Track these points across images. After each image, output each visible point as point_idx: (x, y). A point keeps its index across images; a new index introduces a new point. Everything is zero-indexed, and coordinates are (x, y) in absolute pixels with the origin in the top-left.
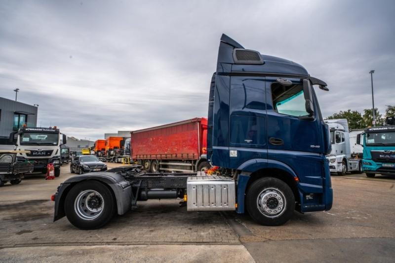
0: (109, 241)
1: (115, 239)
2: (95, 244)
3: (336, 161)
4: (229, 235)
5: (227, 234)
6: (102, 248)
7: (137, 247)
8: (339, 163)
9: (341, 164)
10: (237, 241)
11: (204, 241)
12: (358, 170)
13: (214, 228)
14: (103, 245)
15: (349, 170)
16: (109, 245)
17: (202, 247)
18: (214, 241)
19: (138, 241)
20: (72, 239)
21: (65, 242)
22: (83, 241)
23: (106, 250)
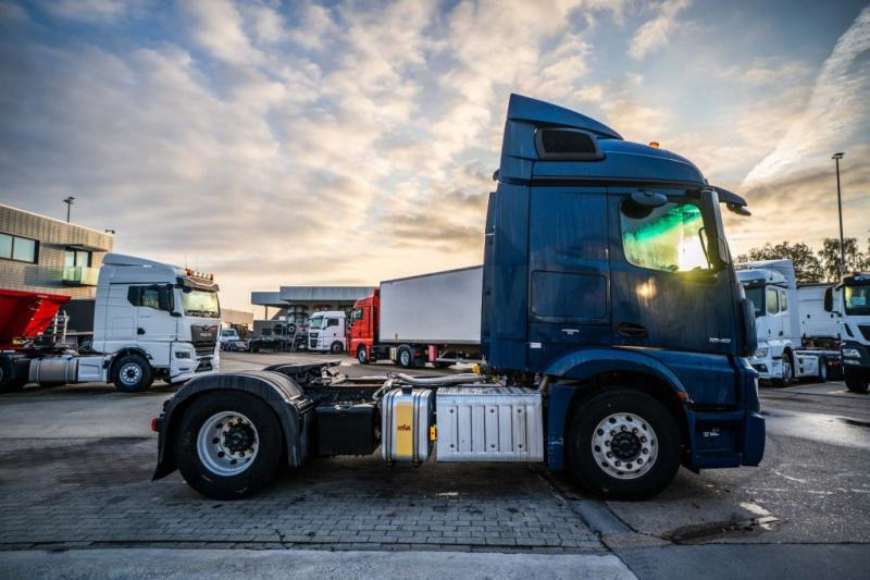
0: (299, 539)
1: (311, 534)
2: (269, 545)
3: (769, 355)
4: (573, 528)
5: (567, 525)
6: (288, 557)
7: (368, 556)
8: (774, 358)
9: (780, 361)
10: (597, 545)
11: (520, 542)
12: (817, 374)
13: (534, 510)
14: (288, 548)
15: (798, 374)
16: (301, 548)
17: (519, 558)
18: (543, 543)
19: (364, 539)
20: (215, 531)
21: (202, 538)
22: (239, 538)
23: (296, 562)
